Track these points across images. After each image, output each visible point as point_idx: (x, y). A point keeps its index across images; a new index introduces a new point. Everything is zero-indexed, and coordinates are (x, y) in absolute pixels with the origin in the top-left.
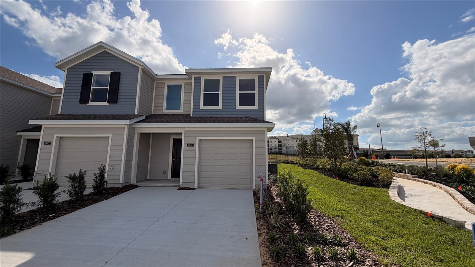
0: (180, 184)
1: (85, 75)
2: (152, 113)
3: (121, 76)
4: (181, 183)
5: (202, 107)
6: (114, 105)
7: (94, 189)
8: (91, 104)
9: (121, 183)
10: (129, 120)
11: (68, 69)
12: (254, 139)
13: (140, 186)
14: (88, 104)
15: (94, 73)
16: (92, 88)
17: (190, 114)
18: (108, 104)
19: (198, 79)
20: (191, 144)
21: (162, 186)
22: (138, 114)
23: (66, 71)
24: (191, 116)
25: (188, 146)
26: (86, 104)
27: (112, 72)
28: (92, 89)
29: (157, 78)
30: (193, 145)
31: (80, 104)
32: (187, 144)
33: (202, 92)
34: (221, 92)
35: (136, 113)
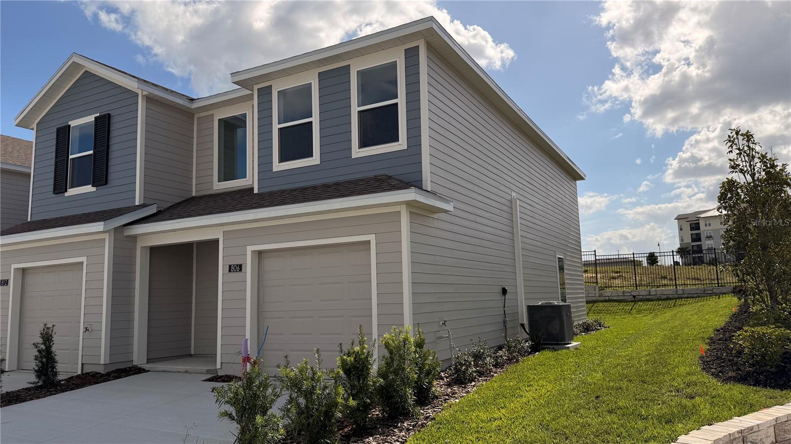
0: (217, 368)
1: (59, 131)
2: (194, 194)
3: (113, 121)
4: (218, 366)
5: (278, 166)
6: (104, 190)
7: (38, 377)
8: (72, 192)
9: (103, 363)
10: (103, 222)
11: (37, 124)
12: (372, 238)
13: (149, 371)
14: (66, 194)
15: (73, 123)
16: (71, 157)
17: (252, 189)
18: (94, 189)
19: (265, 93)
20: (237, 265)
21: (187, 372)
22: (142, 202)
23: (35, 129)
24: (256, 191)
25: (230, 271)
26: (62, 195)
27: (98, 115)
28: (71, 159)
29: (193, 107)
30: (240, 266)
31: (55, 195)
32: (228, 267)
33: (276, 127)
34: (315, 119)
35: (137, 203)
